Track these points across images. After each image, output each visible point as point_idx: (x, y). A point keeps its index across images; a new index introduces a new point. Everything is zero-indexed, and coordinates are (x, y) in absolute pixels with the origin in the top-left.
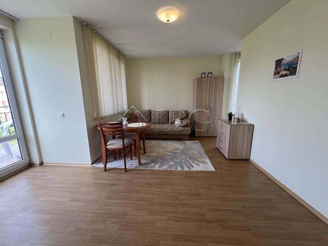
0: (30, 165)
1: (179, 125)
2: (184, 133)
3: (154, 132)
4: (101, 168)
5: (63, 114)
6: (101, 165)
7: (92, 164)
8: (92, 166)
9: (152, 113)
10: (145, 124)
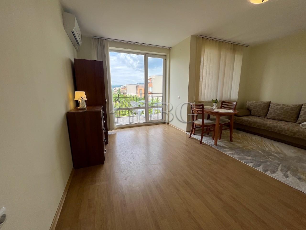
0: (165, 123)
4: (188, 135)
5: (179, 97)
6: (189, 134)
8: (186, 133)
9: (270, 106)
10: (232, 111)
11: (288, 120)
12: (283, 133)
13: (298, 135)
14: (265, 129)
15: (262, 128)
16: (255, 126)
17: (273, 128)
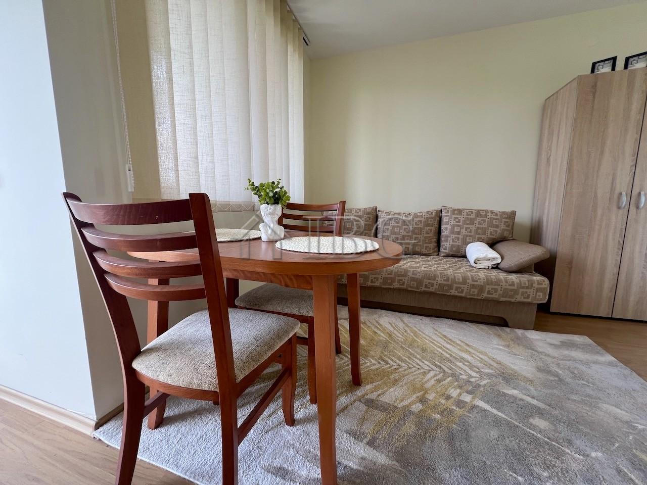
1: (490, 264)
2: (519, 298)
3: (391, 284)
7: (98, 425)
11: (424, 251)
12: (453, 292)
13: (489, 293)
14: (405, 287)
15: (396, 285)
16: (377, 284)
17: (426, 281)
